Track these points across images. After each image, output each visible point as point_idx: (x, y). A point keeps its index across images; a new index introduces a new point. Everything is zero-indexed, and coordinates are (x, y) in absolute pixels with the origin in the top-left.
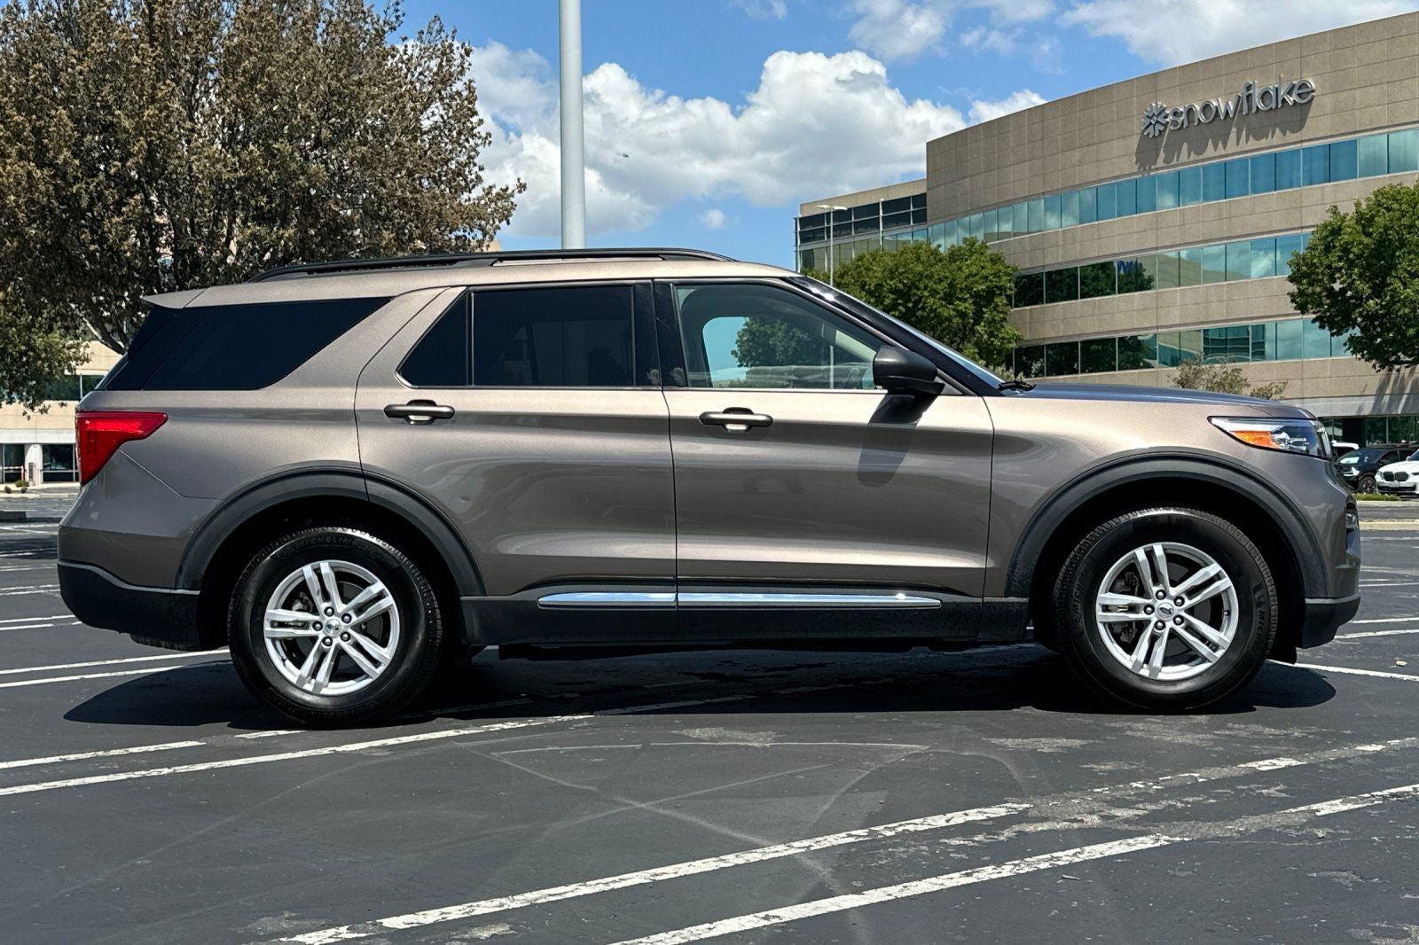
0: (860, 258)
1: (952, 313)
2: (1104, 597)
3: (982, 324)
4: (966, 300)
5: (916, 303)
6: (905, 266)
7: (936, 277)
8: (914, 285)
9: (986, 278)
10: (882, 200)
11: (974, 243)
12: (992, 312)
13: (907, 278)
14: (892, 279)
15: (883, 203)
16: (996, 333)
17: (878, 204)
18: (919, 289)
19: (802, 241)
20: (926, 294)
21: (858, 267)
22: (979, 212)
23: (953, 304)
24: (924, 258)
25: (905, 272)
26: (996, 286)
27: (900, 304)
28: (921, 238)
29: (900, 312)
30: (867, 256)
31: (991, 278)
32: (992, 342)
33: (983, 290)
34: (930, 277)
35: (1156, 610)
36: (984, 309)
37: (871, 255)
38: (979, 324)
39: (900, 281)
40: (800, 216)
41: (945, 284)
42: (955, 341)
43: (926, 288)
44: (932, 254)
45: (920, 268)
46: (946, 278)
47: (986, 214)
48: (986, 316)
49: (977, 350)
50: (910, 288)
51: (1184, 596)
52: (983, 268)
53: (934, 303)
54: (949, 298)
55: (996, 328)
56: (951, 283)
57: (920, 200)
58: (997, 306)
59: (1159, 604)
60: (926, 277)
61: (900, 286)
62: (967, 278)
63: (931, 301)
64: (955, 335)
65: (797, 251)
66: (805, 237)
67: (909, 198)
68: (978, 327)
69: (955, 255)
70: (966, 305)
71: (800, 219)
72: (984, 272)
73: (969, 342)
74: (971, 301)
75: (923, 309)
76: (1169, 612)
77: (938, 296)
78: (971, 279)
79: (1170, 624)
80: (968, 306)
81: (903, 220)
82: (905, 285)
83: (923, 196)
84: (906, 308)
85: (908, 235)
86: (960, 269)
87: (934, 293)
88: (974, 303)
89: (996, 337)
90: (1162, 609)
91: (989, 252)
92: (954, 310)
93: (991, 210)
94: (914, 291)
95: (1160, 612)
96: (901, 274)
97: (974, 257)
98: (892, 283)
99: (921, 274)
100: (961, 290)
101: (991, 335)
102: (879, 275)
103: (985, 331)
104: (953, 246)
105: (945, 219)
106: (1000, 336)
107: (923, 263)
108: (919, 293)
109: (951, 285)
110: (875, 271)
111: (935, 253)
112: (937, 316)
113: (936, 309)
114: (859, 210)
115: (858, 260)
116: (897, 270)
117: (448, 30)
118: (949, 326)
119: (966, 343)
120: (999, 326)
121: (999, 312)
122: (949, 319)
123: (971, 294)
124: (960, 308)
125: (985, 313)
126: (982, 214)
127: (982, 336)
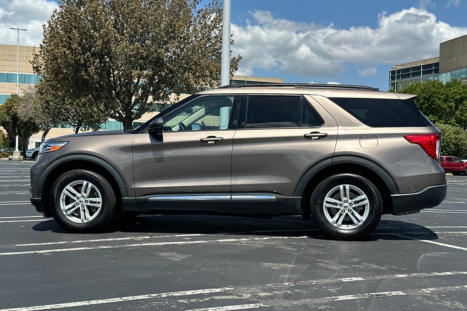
0: (412, 86)
1: (446, 106)
3: (458, 111)
4: (452, 102)
5: (432, 103)
6: (429, 89)
7: (440, 93)
8: (431, 96)
9: (460, 94)
10: (422, 64)
11: (456, 81)
12: (462, 106)
13: (429, 93)
14: (423, 93)
15: (423, 66)
16: (463, 114)
17: (421, 66)
18: (434, 97)
19: (392, 79)
20: (436, 99)
21: (411, 89)
22: (459, 69)
23: (447, 103)
24: (436, 86)
25: (428, 91)
26: (464, 97)
27: (426, 103)
28: (436, 79)
29: (426, 106)
30: (415, 85)
31: (462, 94)
32: (462, 117)
33: (459, 98)
34: (438, 93)
36: (459, 105)
37: (416, 85)
38: (457, 111)
39: (426, 94)
40: (391, 70)
41: (444, 96)
42: (447, 117)
43: (436, 97)
44: (439, 85)
45: (434, 90)
46: (445, 93)
47: (462, 70)
48: (460, 108)
49: (455, 121)
50: (430, 97)
52: (459, 90)
53: (440, 103)
54: (445, 101)
55: (463, 112)
56: (446, 95)
57: (437, 65)
58: (464, 104)
60: (436, 93)
61: (426, 96)
62: (453, 93)
63: (438, 102)
64: (448, 115)
65: (389, 83)
66: (393, 78)
67: (433, 64)
68: (456, 112)
69: (448, 85)
70: (452, 103)
71: (391, 71)
72: (459, 92)
73: (453, 117)
74: (454, 102)
75: (435, 105)
77: (441, 100)
78: (454, 94)
80: (453, 104)
81: (430, 72)
82: (428, 96)
83: (438, 63)
84: (429, 104)
85: (431, 78)
86: (450, 90)
87: (439, 99)
88: (455, 103)
89: (463, 116)
91: (462, 84)
92: (447, 105)
93: (464, 68)
94: (432, 98)
96: (427, 92)
97: (456, 86)
98: (423, 95)
99: (434, 92)
100: (450, 98)
101: (461, 115)
102: (419, 92)
103: (459, 114)
104: (448, 82)
105: (446, 72)
106: (465, 115)
107: (435, 88)
108: (434, 99)
109: (446, 96)
110: (417, 91)
111: (441, 84)
112: (440, 107)
113: (440, 105)
114: (414, 68)
115: (411, 86)
116: (425, 89)
117: (219, 4)
118: (445, 111)
119: (451, 118)
120: (464, 112)
121: (465, 107)
122: (445, 109)
123: (454, 100)
124: (449, 105)
125: (459, 107)
126: (460, 70)
127: (458, 115)
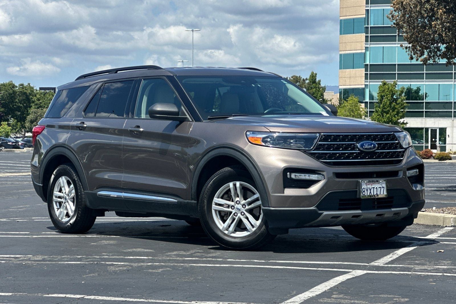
2: (216, 200)
35: (235, 208)
51: (246, 204)
59: (237, 206)
76: (239, 210)
79: (239, 215)
90: (237, 208)
95: (236, 209)
